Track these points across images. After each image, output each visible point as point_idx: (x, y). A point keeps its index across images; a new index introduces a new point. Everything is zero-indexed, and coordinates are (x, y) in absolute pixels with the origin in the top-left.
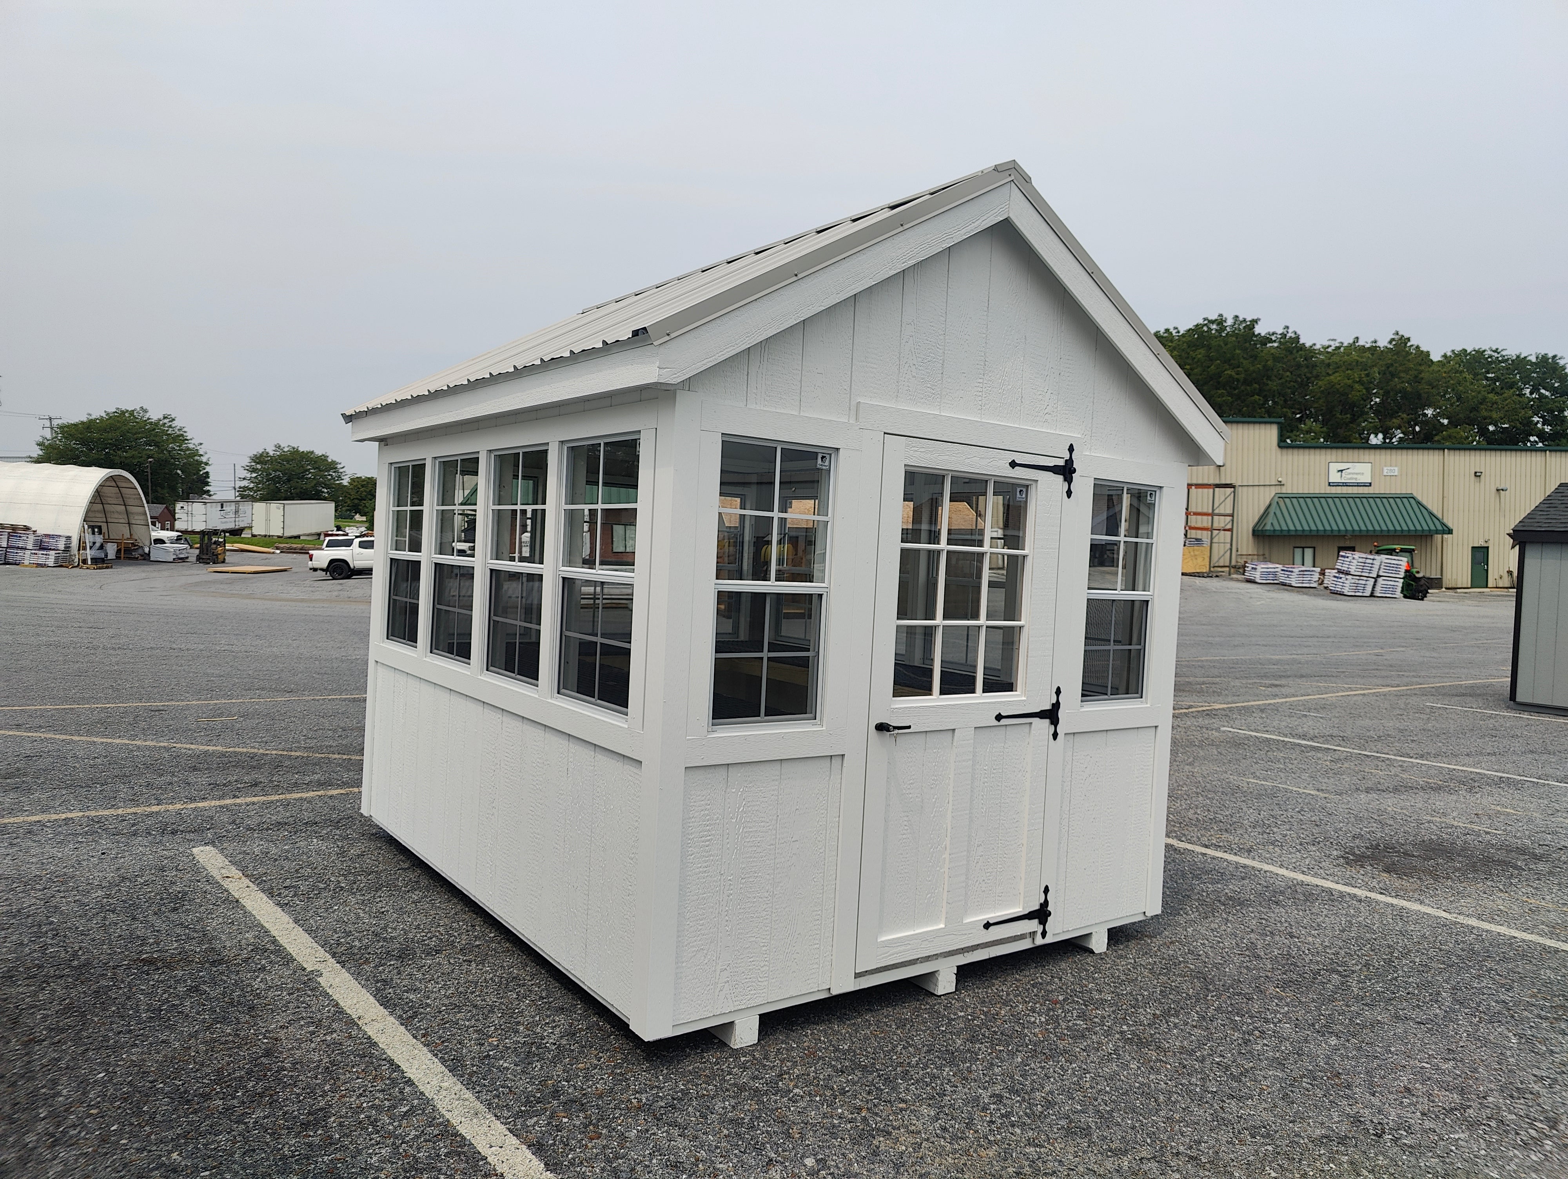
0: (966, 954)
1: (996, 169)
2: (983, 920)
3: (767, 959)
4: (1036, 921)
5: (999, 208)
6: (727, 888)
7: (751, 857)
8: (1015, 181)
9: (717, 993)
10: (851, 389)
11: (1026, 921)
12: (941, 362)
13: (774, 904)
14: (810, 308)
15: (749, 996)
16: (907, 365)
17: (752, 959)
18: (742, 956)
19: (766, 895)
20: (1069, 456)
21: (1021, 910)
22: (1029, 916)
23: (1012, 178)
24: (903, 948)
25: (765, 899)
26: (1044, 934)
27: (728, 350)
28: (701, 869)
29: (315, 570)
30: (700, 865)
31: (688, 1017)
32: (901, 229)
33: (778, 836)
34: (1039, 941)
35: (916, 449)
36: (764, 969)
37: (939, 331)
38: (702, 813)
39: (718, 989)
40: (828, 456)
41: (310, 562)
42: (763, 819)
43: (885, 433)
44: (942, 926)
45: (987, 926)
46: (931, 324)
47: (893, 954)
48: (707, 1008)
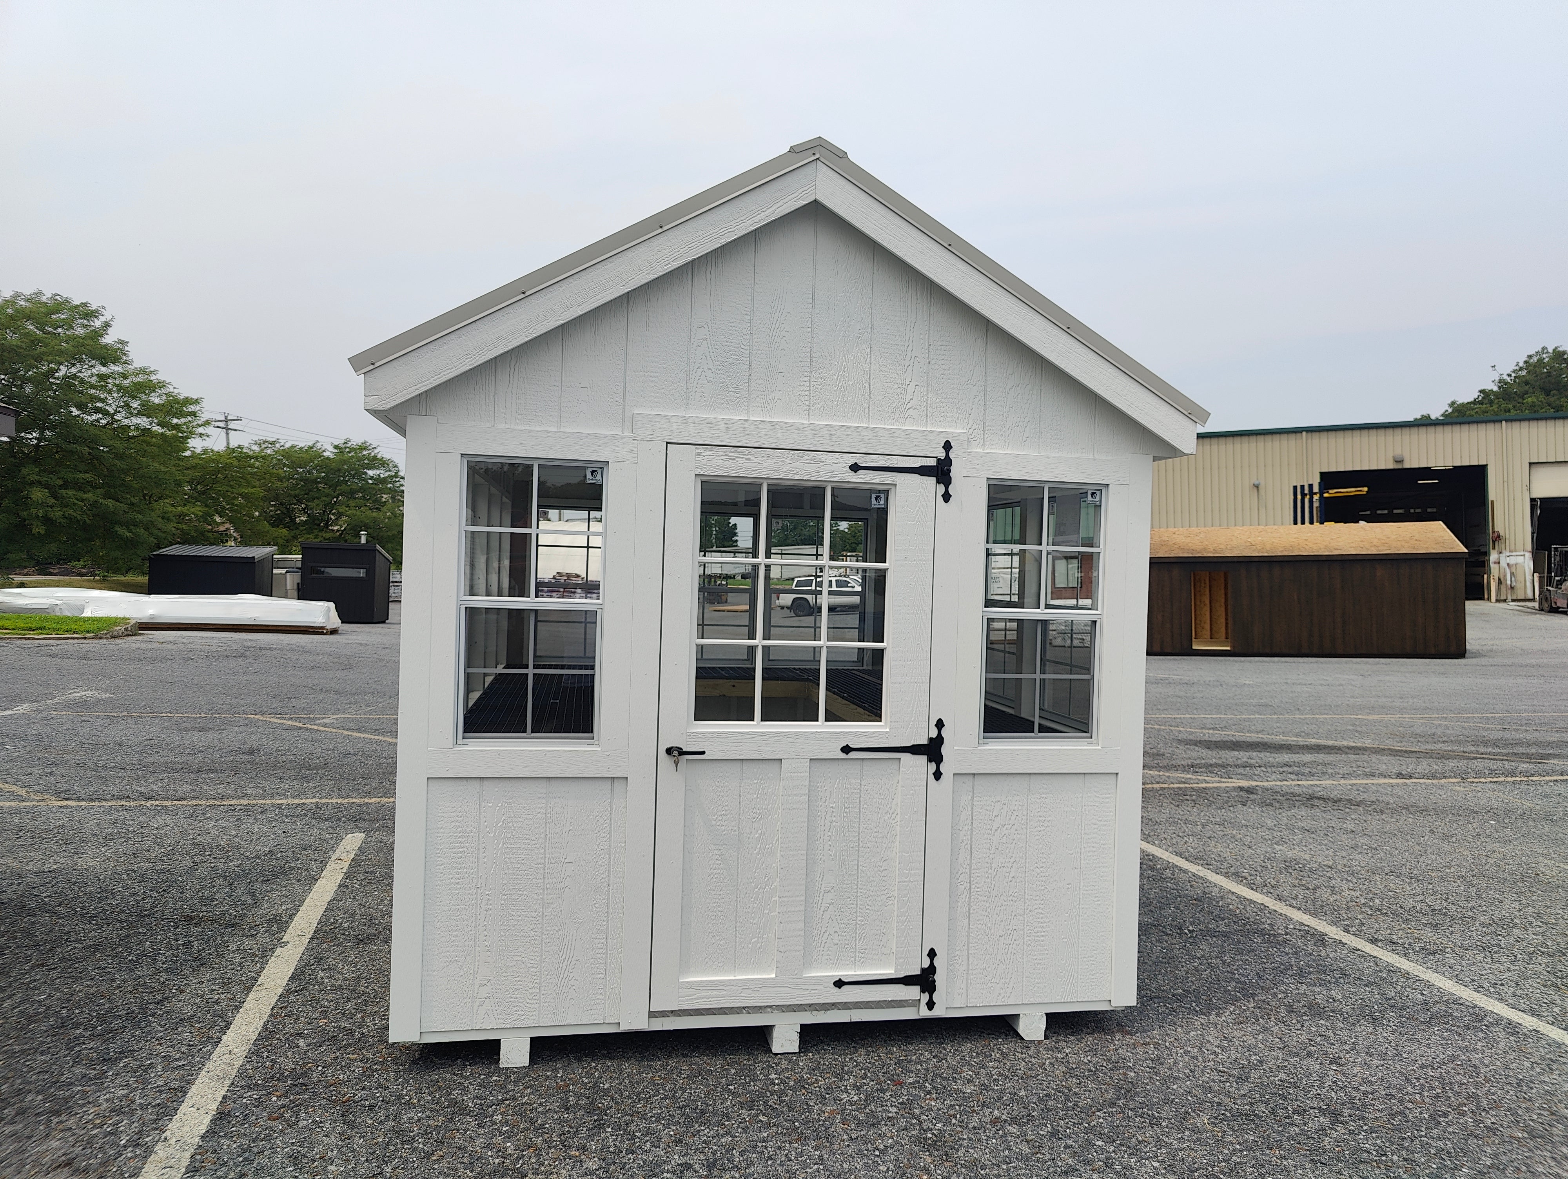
0: (815, 1013)
1: (792, 150)
2: (832, 976)
3: (538, 981)
4: (917, 988)
5: (801, 190)
6: (484, 902)
7: (514, 874)
8: (821, 159)
9: (475, 1008)
10: (624, 401)
11: (901, 986)
12: (748, 363)
13: (545, 925)
14: (544, 323)
15: (516, 1017)
16: (699, 371)
17: (518, 979)
18: (504, 974)
19: (534, 914)
20: (944, 454)
21: (893, 972)
22: (907, 981)
23: (817, 156)
24: (716, 992)
25: (533, 919)
26: (931, 1005)
27: (445, 373)
28: (453, 881)
29: (782, 608)
30: (451, 876)
31: (441, 1026)
32: (660, 230)
33: (547, 856)
34: (924, 1013)
35: (711, 457)
36: (534, 990)
37: (744, 331)
38: (453, 824)
39: (477, 1004)
40: (599, 471)
41: (777, 601)
42: (527, 837)
43: (667, 443)
44: (773, 976)
45: (839, 984)
46: (732, 324)
47: (703, 998)
48: (464, 1021)
